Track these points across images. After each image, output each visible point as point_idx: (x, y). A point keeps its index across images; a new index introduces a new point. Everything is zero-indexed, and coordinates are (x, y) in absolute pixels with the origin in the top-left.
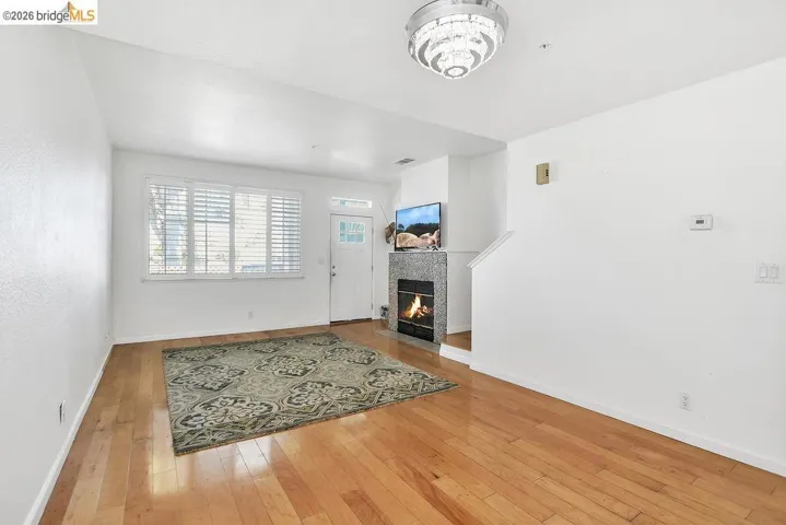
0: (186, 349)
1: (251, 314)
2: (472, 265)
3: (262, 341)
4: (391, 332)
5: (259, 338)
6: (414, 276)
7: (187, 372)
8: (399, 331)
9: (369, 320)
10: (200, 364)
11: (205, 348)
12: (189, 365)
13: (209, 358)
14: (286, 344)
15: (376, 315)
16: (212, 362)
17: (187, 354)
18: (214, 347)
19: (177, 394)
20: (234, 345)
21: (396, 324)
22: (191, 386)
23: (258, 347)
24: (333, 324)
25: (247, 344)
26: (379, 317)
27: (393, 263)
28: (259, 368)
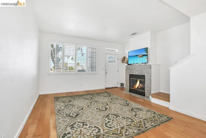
0: (62, 97)
1: (81, 85)
2: (170, 68)
3: (86, 95)
4: (126, 92)
5: (85, 93)
6: (136, 73)
7: (63, 108)
8: (130, 91)
9: (117, 87)
10: (67, 104)
11: (68, 97)
12: (63, 104)
13: (70, 101)
14: (94, 96)
15: (119, 86)
16: (71, 103)
17: (62, 99)
18: (71, 97)
19: (59, 119)
20: (77, 96)
21: (128, 89)
22: (65, 115)
23: (85, 97)
24: (106, 88)
25: (81, 96)
26: (120, 86)
27: (127, 69)
28: (88, 106)
